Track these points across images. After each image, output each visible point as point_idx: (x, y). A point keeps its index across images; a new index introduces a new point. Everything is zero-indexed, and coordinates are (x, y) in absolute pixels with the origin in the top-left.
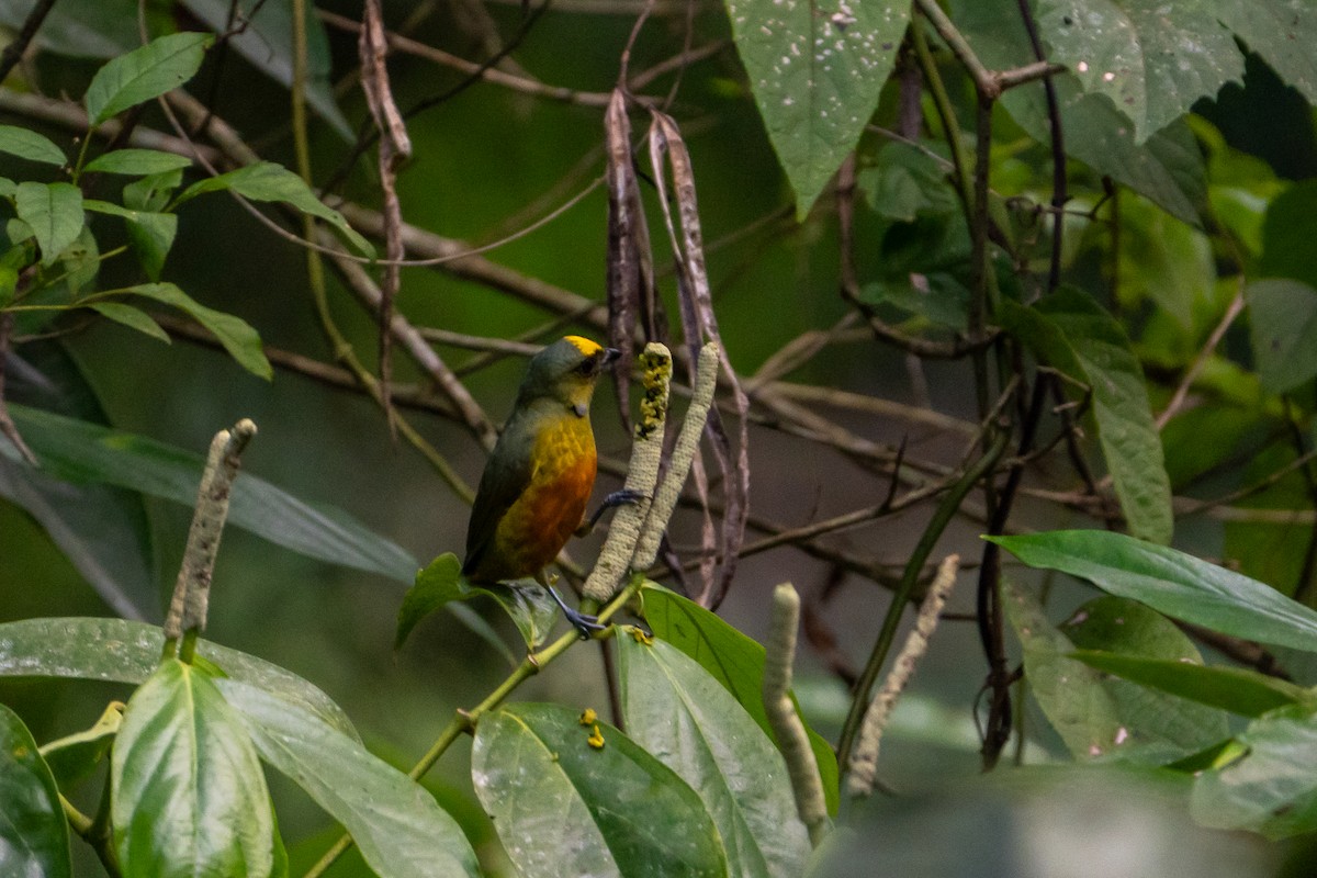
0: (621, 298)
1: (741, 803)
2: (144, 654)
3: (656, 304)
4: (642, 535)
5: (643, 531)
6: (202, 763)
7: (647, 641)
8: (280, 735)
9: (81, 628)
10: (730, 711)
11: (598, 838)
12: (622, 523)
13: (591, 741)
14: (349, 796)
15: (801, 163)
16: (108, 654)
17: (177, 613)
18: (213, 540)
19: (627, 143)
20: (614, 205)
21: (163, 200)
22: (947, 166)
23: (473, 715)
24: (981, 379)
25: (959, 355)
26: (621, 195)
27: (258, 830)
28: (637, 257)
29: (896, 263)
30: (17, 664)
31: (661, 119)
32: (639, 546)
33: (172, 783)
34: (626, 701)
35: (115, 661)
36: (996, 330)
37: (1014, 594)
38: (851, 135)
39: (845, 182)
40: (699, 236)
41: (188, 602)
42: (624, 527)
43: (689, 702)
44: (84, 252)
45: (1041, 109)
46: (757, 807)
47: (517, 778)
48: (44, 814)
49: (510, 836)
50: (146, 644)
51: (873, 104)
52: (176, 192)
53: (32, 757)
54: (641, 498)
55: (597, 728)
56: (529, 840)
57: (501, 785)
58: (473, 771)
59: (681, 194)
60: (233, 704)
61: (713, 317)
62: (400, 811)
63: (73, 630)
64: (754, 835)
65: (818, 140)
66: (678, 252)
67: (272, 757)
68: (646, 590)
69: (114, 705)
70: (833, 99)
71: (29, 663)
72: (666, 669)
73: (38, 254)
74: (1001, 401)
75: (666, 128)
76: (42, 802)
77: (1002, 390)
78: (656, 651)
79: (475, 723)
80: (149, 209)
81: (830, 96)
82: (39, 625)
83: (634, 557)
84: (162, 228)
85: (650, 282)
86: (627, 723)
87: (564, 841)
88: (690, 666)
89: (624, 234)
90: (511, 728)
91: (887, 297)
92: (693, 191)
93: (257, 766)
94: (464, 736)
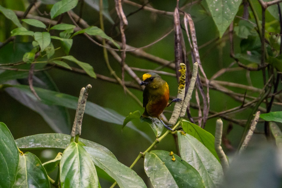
0: (178, 57)
1: (208, 172)
2: (65, 142)
3: (187, 59)
4: (182, 109)
5: (182, 108)
6: (81, 166)
7: (184, 134)
8: (99, 159)
9: (50, 136)
10: (205, 150)
11: (174, 182)
12: (177, 106)
13: (172, 159)
14: (116, 173)
15: (220, 24)
16: (57, 142)
17: (74, 131)
18: (82, 113)
19: (179, 20)
20: (176, 35)
21: (69, 36)
22: (255, 25)
23: (144, 153)
24: (264, 75)
25: (259, 70)
26: (178, 33)
27: (95, 182)
28: (182, 48)
29: (243, 48)
30: (35, 145)
31: (187, 15)
32: (181, 111)
33: (74, 171)
34: (180, 149)
35: (58, 143)
36: (267, 64)
37: (273, 126)
38: (232, 17)
39: (231, 30)
40: (196, 42)
41: (77, 128)
42: (178, 107)
43: (195, 148)
44: (51, 49)
45: (277, 11)
46: (212, 173)
47: (155, 168)
48: (44, 180)
49: (154, 182)
50: (66, 139)
51: (237, 10)
52: (72, 34)
53: (40, 166)
54: (181, 100)
55: (173, 156)
56: (158, 183)
57: (151, 170)
58: (144, 167)
59: (192, 32)
60: (88, 152)
61: (200, 61)
62: (128, 176)
63: (48, 136)
64: (212, 180)
65: (224, 19)
66: (191, 46)
67: (97, 165)
68: (183, 122)
69: (59, 153)
70: (228, 9)
71: (38, 144)
72: (189, 141)
73: (40, 49)
74: (269, 80)
75: (188, 17)
76: (43, 177)
77: (269, 78)
78: (186, 136)
79: (145, 155)
80: (66, 38)
81: (227, 8)
82: (40, 136)
83: (180, 114)
84: (69, 42)
85: (185, 53)
86: (181, 154)
87: (166, 183)
88: (195, 140)
89: (179, 42)
90: (153, 156)
91: (242, 57)
92: (195, 32)
93: (94, 167)
94: (142, 158)
